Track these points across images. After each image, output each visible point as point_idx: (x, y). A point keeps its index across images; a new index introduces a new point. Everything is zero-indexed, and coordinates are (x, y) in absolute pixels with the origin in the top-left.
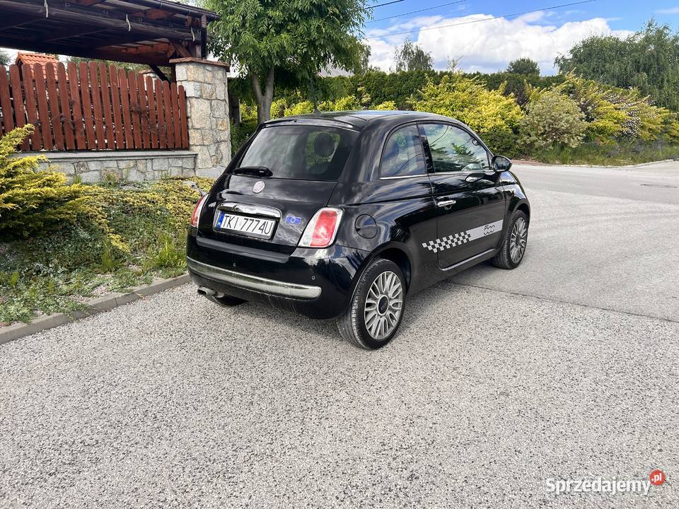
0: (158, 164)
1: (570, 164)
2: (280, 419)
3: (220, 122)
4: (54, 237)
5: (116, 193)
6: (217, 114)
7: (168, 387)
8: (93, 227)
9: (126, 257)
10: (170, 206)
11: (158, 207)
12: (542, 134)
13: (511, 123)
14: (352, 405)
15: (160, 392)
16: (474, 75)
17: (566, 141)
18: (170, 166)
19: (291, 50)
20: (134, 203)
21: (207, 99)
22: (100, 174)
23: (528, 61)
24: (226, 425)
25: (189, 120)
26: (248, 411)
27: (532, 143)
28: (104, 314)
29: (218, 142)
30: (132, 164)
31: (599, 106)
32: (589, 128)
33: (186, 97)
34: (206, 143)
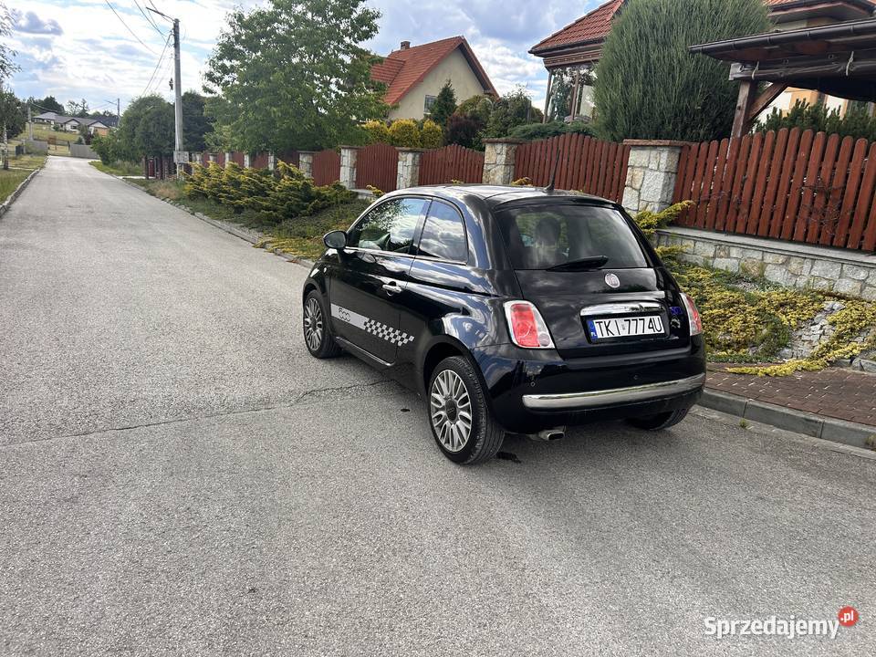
0: (820, 267)
18: (844, 275)
22: (739, 264)
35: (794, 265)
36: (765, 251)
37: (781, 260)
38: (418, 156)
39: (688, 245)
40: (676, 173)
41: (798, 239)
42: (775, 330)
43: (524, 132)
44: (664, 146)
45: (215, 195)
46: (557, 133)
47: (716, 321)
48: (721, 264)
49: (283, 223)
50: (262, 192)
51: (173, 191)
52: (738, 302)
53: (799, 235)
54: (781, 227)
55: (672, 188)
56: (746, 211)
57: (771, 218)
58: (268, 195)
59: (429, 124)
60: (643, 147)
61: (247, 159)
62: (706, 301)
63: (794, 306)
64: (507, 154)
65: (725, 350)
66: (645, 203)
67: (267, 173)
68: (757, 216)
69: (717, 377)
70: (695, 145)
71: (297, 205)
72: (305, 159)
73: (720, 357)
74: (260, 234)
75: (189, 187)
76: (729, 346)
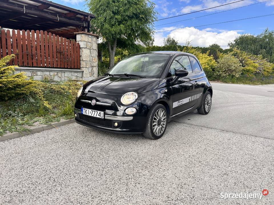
0: (67, 74)
1: (236, 83)
2: (116, 183)
3: (94, 59)
4: (19, 101)
5: (48, 85)
6: (92, 55)
7: (62, 166)
8: (37, 97)
9: (50, 111)
10: (70, 91)
11: (66, 91)
12: (224, 71)
13: (211, 66)
14: (151, 177)
15: (58, 168)
16: (197, 48)
17: (234, 74)
18: (72, 75)
19: (124, 32)
20: (55, 89)
21: (89, 49)
22: (42, 77)
23: (217, 45)
24: (89, 185)
25: (81, 57)
26: (100, 179)
27: (220, 75)
28: (37, 134)
29: (92, 67)
30: (56, 73)
31: (247, 61)
32: (243, 70)
33: (80, 48)
34: (88, 67)
35: (59, 75)
36: (50, 71)
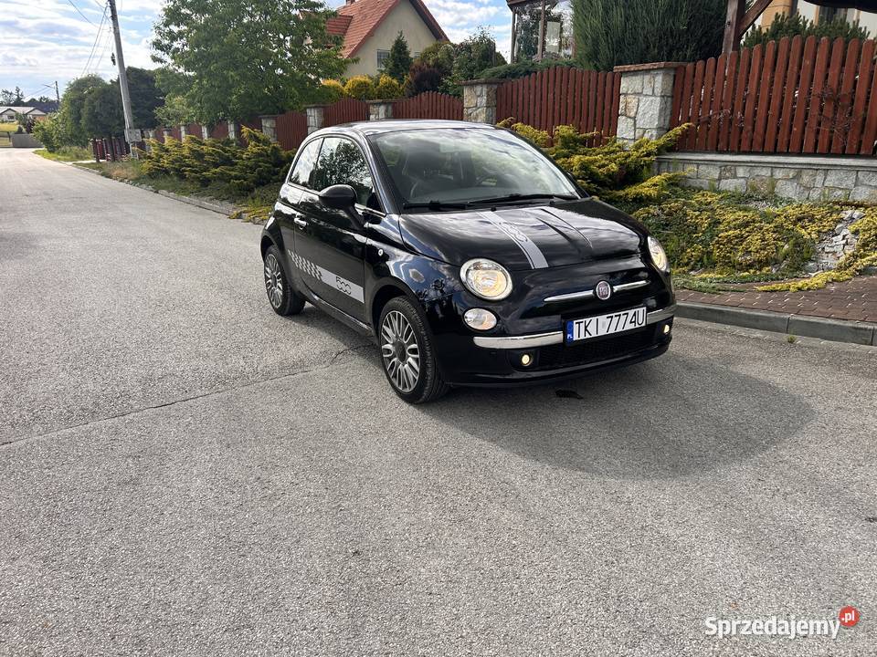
0: (834, 178)
22: (747, 183)
35: (806, 179)
36: (774, 166)
37: (791, 174)
38: (390, 108)
39: (690, 170)
40: (672, 97)
41: (807, 151)
42: (796, 245)
43: (493, 74)
44: (658, 69)
45: (176, 170)
46: (528, 73)
47: (733, 242)
48: (729, 185)
49: (256, 191)
50: (227, 162)
51: (131, 172)
52: (754, 221)
53: (808, 146)
54: (789, 141)
55: (668, 112)
56: (750, 128)
57: (778, 133)
58: (236, 164)
59: (385, 79)
60: (635, 73)
61: (204, 130)
62: (720, 223)
63: (812, 219)
64: (488, 95)
65: (747, 271)
66: (641, 131)
67: (229, 142)
68: (762, 131)
69: (748, 297)
70: (690, 66)
71: (269, 172)
72: (267, 123)
73: (744, 277)
74: (233, 206)
75: (147, 165)
76: (750, 266)
